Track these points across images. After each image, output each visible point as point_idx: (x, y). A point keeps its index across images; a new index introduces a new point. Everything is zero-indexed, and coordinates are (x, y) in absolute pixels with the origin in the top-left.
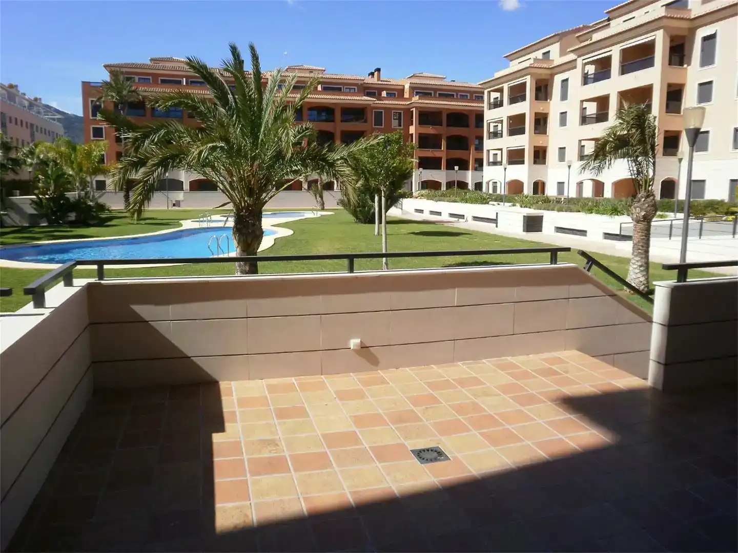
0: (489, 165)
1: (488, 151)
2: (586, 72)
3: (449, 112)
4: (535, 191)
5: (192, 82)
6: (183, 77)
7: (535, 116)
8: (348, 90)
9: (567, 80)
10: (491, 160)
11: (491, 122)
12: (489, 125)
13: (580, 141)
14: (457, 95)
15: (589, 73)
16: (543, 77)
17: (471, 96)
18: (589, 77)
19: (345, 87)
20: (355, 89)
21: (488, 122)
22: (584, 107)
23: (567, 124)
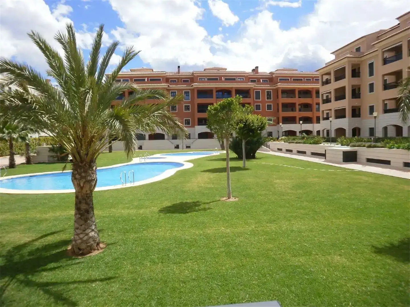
0: (324, 120)
1: (323, 111)
2: (385, 57)
3: (299, 90)
4: (354, 135)
5: (151, 80)
6: (145, 77)
7: (352, 87)
8: (239, 80)
9: (373, 63)
10: (325, 116)
11: (324, 93)
12: (322, 95)
13: (384, 101)
14: (304, 79)
15: (387, 57)
16: (356, 63)
17: (313, 80)
18: (387, 59)
19: (238, 78)
20: (243, 79)
21: (322, 93)
22: (385, 79)
23: (374, 91)
